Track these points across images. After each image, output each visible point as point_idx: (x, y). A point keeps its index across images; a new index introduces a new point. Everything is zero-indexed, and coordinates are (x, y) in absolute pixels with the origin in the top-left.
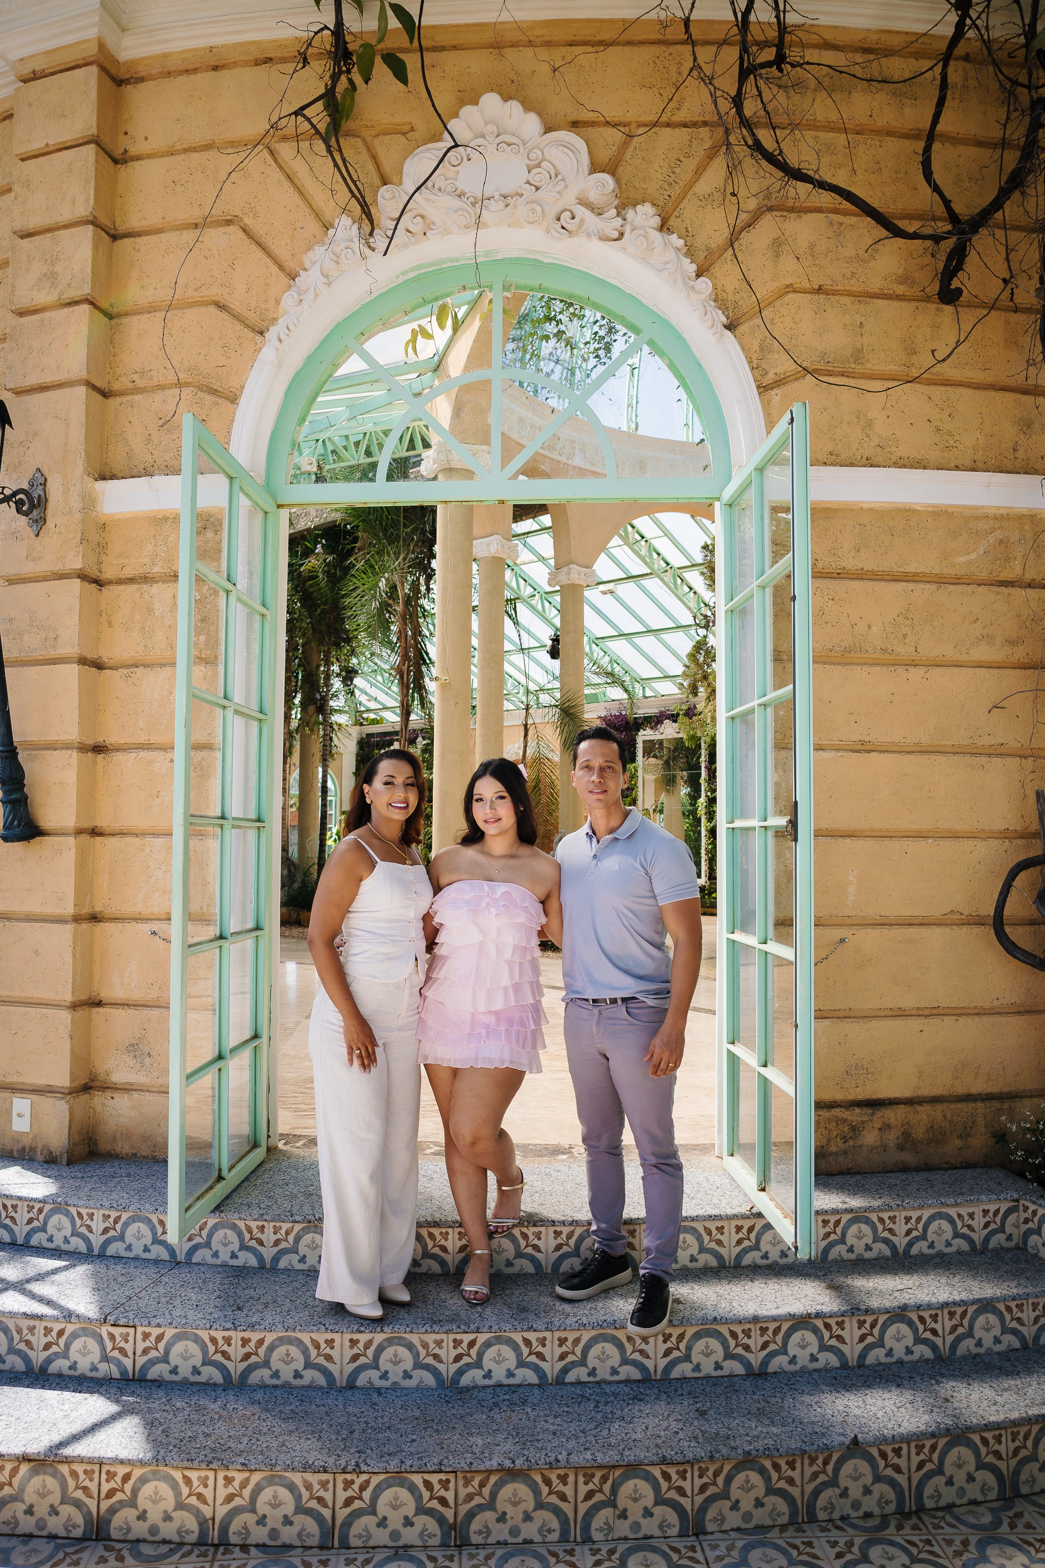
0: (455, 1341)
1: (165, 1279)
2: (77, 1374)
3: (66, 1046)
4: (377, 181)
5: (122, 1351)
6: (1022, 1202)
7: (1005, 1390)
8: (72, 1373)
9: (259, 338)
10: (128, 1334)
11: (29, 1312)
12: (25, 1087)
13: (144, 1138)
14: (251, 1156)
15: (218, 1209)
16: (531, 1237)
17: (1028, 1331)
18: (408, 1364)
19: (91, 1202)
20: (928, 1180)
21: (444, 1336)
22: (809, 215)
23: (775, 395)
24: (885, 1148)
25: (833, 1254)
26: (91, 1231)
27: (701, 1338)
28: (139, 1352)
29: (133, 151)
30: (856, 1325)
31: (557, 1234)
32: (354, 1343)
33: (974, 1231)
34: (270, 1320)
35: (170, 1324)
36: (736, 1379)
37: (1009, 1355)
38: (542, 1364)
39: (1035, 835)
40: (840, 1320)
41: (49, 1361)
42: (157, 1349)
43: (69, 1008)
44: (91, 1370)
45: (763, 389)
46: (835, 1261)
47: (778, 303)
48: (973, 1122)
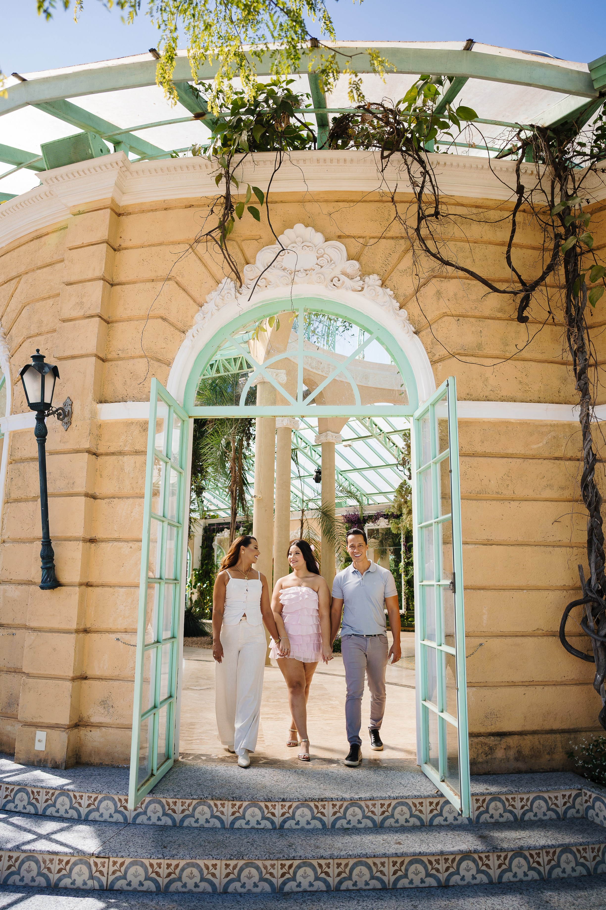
0: (281, 864)
1: (122, 832)
2: (75, 887)
3: (68, 701)
4: (243, 262)
5: (101, 872)
6: (583, 790)
7: (579, 897)
8: (72, 886)
9: (183, 335)
10: (105, 862)
11: (51, 850)
12: (43, 725)
13: (107, 754)
14: (167, 763)
15: (151, 792)
16: (320, 807)
17: (590, 865)
18: (256, 879)
19: (82, 789)
20: (532, 778)
21: (275, 862)
22: (454, 280)
23: (440, 366)
24: (508, 760)
25: (482, 819)
26: (81, 806)
27: (413, 864)
28: (110, 873)
29: (124, 245)
30: (496, 858)
31: (334, 806)
32: (227, 866)
33: (558, 807)
34: (182, 853)
35: (129, 855)
36: (432, 889)
37: (580, 878)
38: (328, 879)
39: (579, 588)
40: (487, 854)
41: (60, 880)
42: (120, 871)
43: (70, 680)
44: (83, 885)
45: (433, 363)
46: (484, 823)
47: (440, 321)
48: (555, 745)
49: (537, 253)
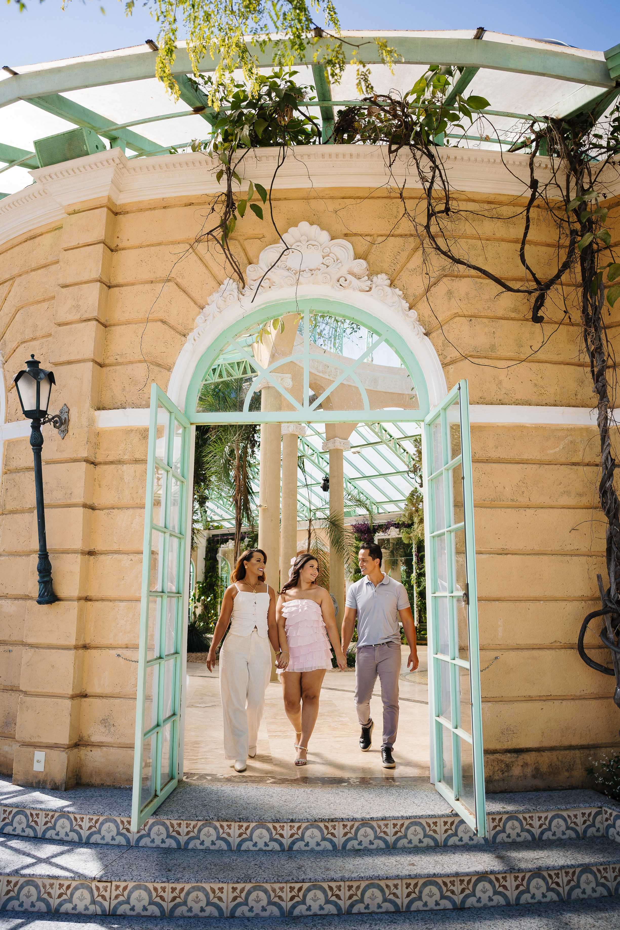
0: (290, 887)
1: (125, 855)
2: (76, 912)
3: (67, 720)
4: (246, 262)
5: (103, 897)
6: (604, 808)
7: (600, 919)
8: (74, 912)
9: (183, 338)
10: (107, 887)
11: (51, 875)
12: (42, 745)
13: (109, 774)
14: (171, 784)
15: (155, 813)
16: (330, 828)
17: (612, 885)
18: (264, 902)
19: (83, 811)
20: (550, 796)
21: (284, 885)
22: (465, 279)
23: (451, 369)
24: (525, 777)
25: (499, 839)
26: (81, 828)
27: (427, 886)
28: (113, 897)
29: (121, 246)
30: (513, 879)
31: (345, 826)
32: (234, 889)
33: (577, 825)
34: (187, 876)
35: (132, 879)
36: (447, 912)
37: (601, 899)
38: (339, 902)
39: (598, 599)
40: (504, 875)
41: (60, 905)
42: (123, 895)
43: (70, 698)
44: (85, 910)
45: (445, 365)
46: (500, 843)
47: (451, 322)
48: (575, 761)
49: (551, 250)
